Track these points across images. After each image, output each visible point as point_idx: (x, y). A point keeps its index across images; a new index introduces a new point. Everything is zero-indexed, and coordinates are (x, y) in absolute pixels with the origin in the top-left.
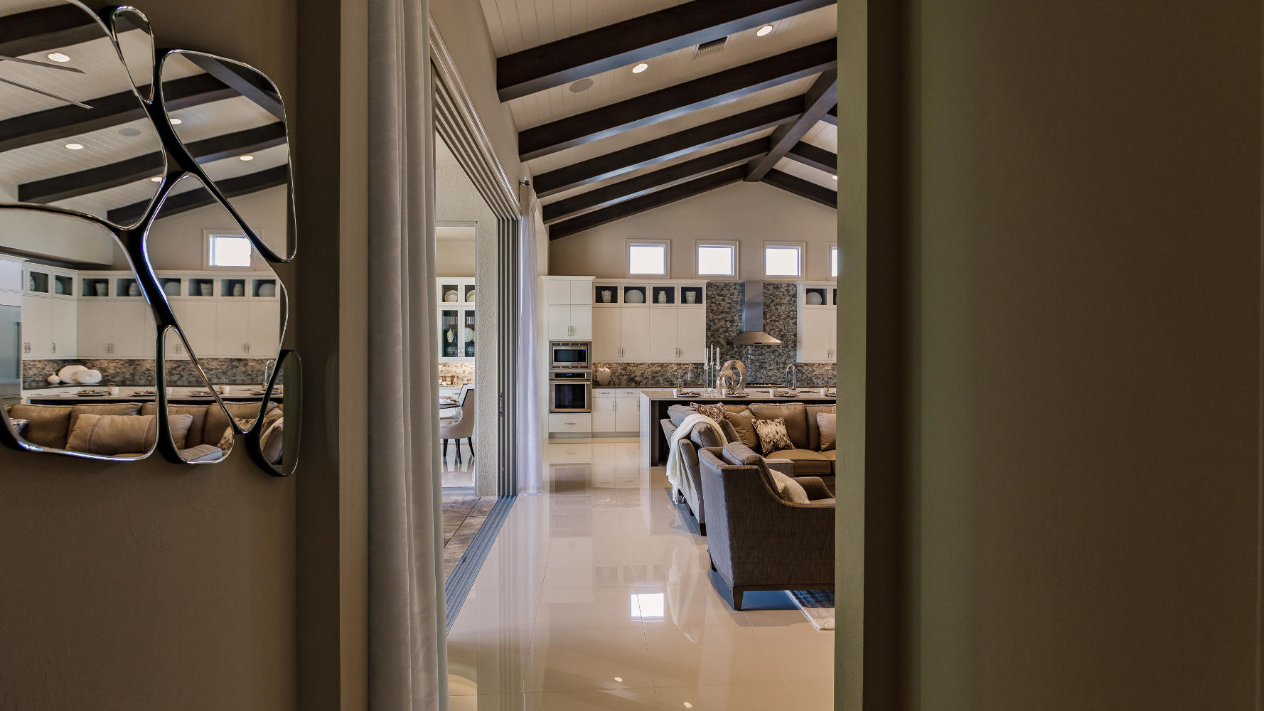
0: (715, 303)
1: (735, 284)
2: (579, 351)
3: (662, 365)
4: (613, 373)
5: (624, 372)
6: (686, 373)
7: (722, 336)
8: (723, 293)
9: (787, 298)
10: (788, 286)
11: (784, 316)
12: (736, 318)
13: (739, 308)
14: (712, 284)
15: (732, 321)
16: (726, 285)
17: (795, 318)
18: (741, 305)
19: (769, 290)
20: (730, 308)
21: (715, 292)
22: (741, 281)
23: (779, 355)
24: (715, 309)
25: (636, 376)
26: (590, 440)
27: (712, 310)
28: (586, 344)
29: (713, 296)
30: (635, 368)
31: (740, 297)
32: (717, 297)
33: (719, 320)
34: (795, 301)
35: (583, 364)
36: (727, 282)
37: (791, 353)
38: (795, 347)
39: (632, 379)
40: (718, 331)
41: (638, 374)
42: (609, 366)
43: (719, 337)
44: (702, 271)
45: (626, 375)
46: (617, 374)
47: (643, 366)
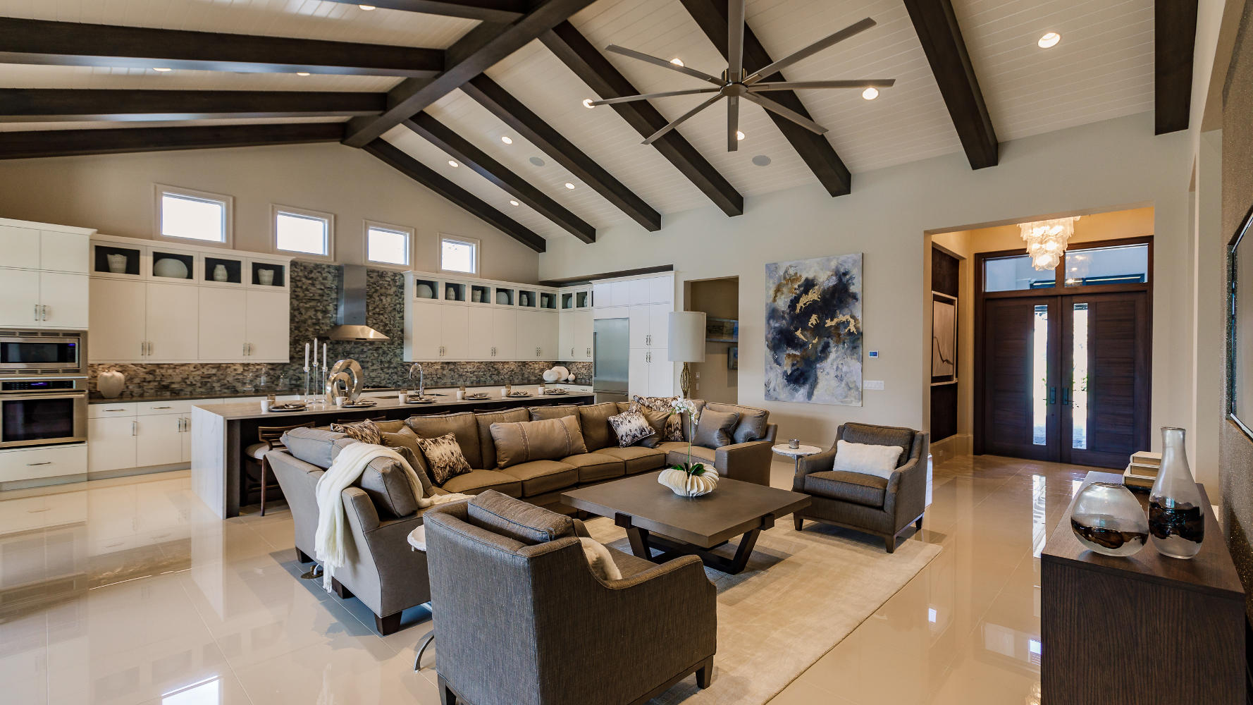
0: (301, 287)
1: (329, 266)
2: (60, 345)
3: (218, 366)
4: (130, 379)
5: (150, 377)
6: (257, 376)
7: (311, 329)
8: (311, 276)
9: (394, 289)
10: (395, 275)
11: (390, 309)
12: (331, 308)
13: (334, 296)
14: (297, 263)
15: (325, 312)
16: (317, 266)
17: (401, 311)
18: (337, 293)
19: (372, 277)
20: (322, 295)
21: (301, 274)
22: (336, 264)
23: (384, 353)
24: (301, 294)
25: (173, 383)
26: (85, 485)
27: (297, 296)
28: (76, 334)
29: (298, 278)
30: (170, 371)
31: (336, 283)
32: (304, 280)
33: (307, 309)
34: (402, 293)
35: (69, 365)
36: (318, 263)
37: (398, 351)
38: (401, 345)
39: (166, 388)
40: (305, 323)
41: (178, 379)
42: (123, 369)
43: (307, 330)
44: (281, 245)
45: (155, 381)
46: (137, 381)
47: (186, 368)
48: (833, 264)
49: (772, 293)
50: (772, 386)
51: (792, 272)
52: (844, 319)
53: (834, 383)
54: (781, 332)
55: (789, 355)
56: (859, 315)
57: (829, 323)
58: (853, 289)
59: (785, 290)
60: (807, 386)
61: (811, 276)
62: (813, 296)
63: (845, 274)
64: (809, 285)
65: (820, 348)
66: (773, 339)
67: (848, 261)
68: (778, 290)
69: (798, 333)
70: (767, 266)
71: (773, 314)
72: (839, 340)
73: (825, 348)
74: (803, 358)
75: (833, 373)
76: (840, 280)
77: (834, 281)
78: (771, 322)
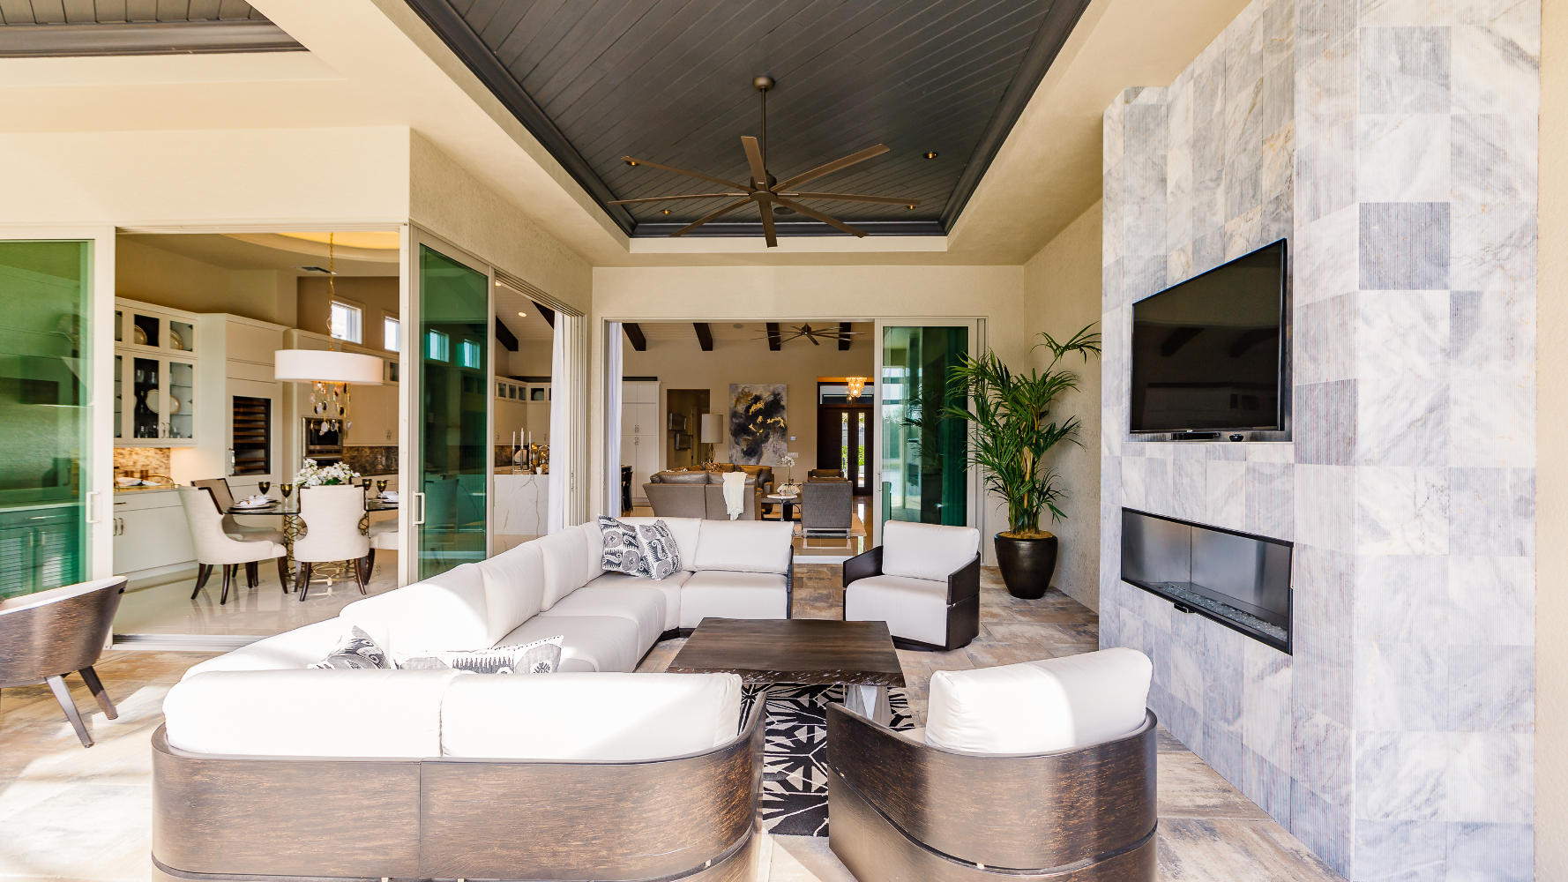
34: (447, 387)
48: (771, 388)
49: (734, 402)
50: (733, 459)
51: (746, 390)
52: (777, 419)
53: (773, 455)
54: (739, 425)
55: (745, 440)
56: (785, 417)
57: (769, 421)
58: (783, 403)
59: (742, 401)
60: (756, 457)
61: (758, 394)
62: (760, 405)
63: (779, 394)
64: (757, 399)
65: (764, 435)
66: (735, 430)
67: (780, 387)
68: (738, 400)
69: (751, 426)
70: (731, 385)
71: (734, 414)
72: (775, 431)
73: (767, 437)
74: (753, 441)
75: (771, 450)
76: (775, 398)
77: (771, 398)
78: (734, 420)
